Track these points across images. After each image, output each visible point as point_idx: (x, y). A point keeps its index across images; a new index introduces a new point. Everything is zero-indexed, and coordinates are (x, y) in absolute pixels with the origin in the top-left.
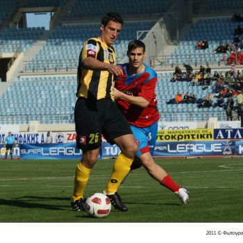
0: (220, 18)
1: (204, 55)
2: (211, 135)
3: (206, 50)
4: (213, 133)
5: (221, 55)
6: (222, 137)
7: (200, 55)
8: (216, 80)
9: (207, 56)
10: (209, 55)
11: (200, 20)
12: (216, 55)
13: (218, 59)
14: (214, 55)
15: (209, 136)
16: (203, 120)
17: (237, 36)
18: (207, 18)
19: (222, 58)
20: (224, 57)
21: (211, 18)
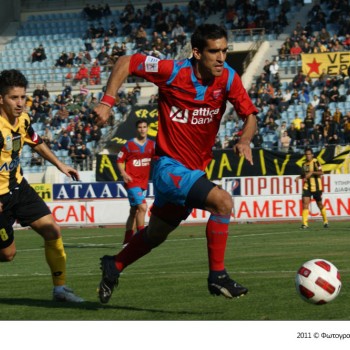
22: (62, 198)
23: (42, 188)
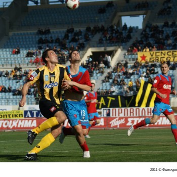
0: (29, 32)
1: (17, 58)
2: (22, 115)
3: (19, 55)
4: (23, 114)
5: (29, 58)
6: (30, 116)
7: (14, 58)
8: (25, 76)
9: (19, 59)
10: (21, 58)
11: (14, 34)
12: (26, 59)
13: (27, 61)
14: (24, 58)
15: (21, 116)
16: (16, 104)
17: (40, 45)
18: (19, 32)
19: (29, 61)
20: (31, 60)
21: (22, 32)
22: (28, 117)
23: (19, 112)
